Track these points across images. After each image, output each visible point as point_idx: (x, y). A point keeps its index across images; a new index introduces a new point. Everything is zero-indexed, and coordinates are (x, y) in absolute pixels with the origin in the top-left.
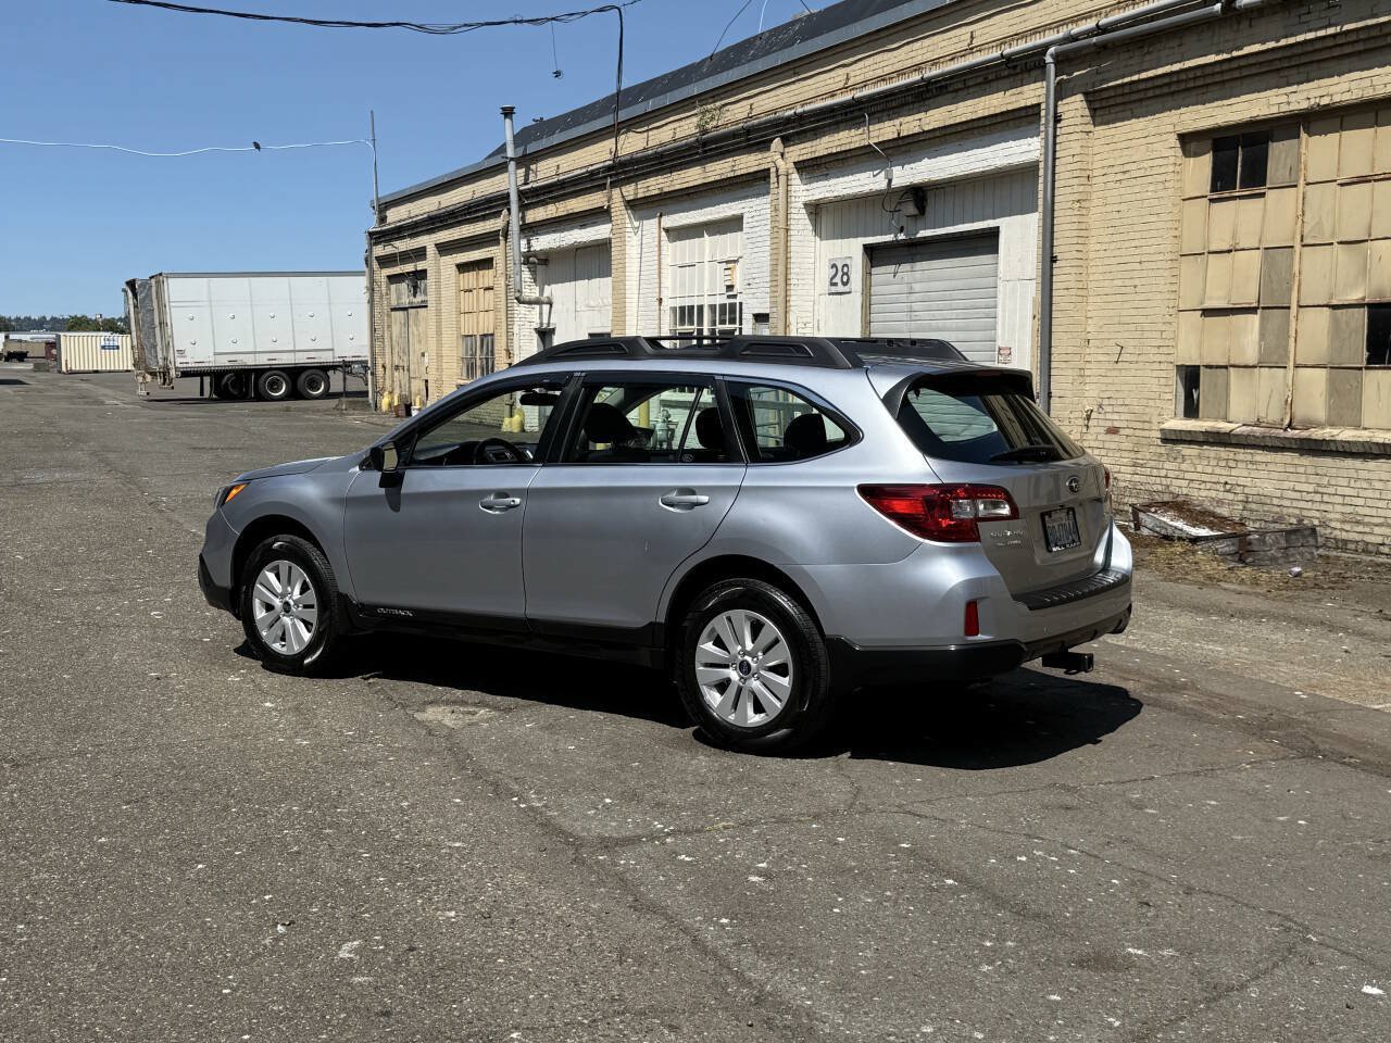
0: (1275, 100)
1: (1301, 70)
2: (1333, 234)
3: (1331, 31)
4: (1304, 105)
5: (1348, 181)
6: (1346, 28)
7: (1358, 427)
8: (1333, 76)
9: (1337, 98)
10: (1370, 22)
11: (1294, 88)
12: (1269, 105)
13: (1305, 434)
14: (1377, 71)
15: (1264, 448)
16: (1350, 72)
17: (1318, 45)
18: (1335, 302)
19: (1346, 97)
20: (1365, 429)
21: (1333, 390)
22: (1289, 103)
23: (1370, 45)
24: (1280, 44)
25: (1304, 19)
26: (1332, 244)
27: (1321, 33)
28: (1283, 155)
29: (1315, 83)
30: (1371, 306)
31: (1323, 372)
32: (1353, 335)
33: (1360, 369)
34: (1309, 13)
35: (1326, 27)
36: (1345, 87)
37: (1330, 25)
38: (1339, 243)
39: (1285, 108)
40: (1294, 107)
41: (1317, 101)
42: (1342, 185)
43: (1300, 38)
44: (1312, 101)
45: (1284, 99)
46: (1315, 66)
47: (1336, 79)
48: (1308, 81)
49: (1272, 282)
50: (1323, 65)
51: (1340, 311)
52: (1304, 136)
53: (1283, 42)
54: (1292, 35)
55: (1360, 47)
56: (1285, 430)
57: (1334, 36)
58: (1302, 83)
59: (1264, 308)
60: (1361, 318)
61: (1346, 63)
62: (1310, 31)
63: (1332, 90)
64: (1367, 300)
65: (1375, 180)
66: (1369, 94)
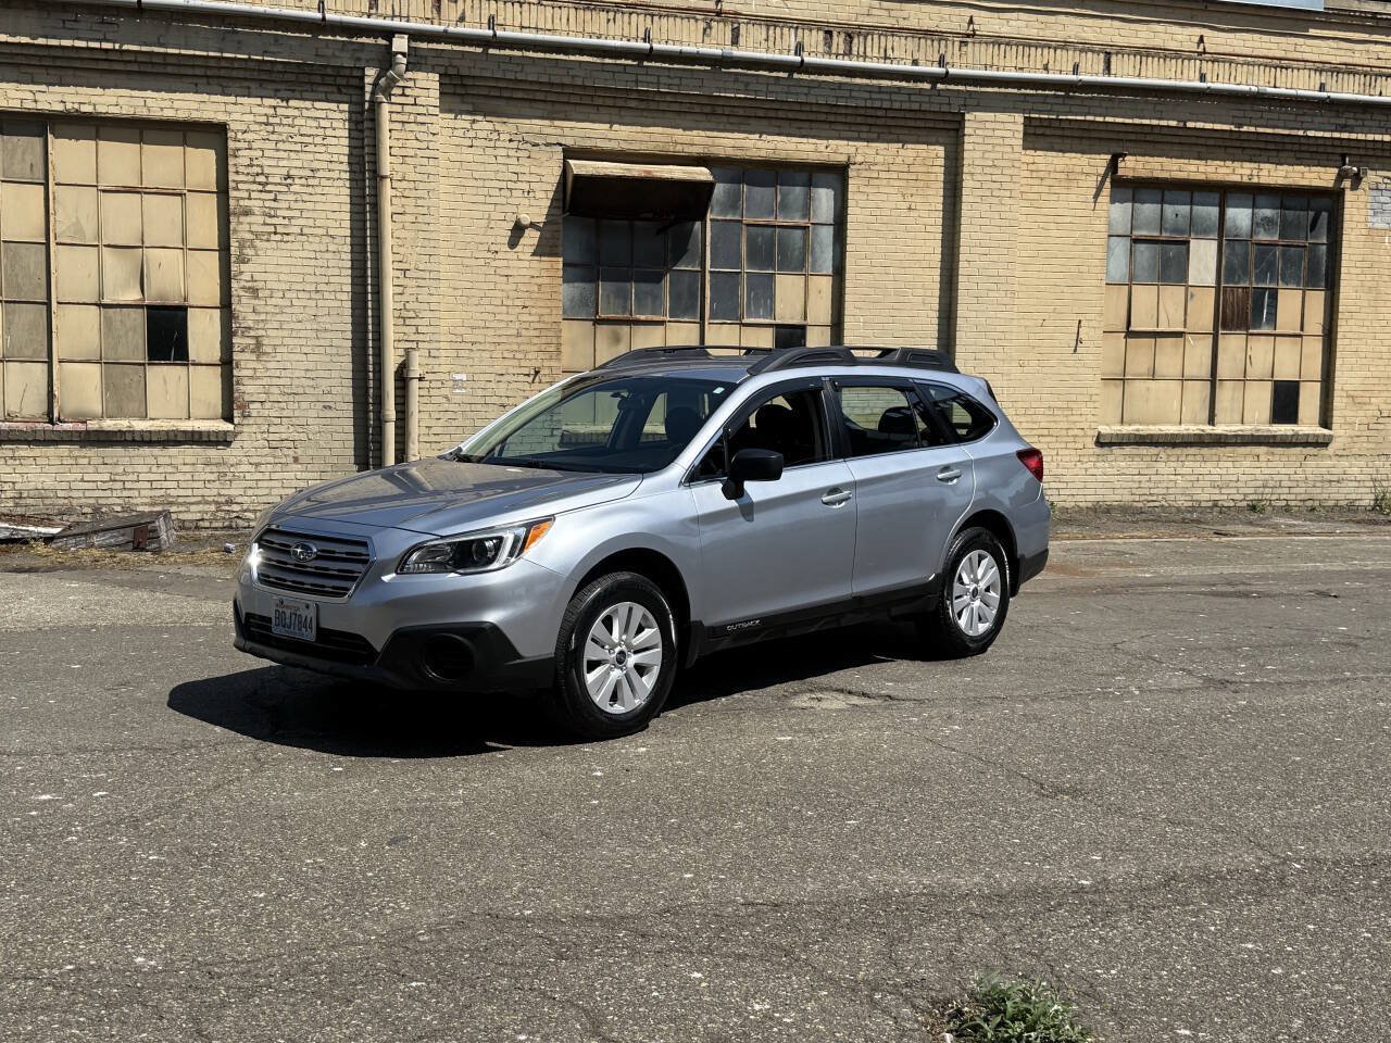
0: (12, 94)
1: (51, 72)
2: (99, 236)
3: (108, 46)
4: (59, 107)
5: (114, 189)
6: (125, 47)
7: (145, 417)
8: (95, 87)
9: (101, 109)
10: (156, 49)
11: (43, 88)
12: (7, 98)
13: (81, 427)
14: (149, 93)
15: (28, 443)
16: (116, 87)
17: (86, 55)
18: (106, 301)
19: (114, 110)
20: (153, 419)
21: (109, 386)
22: (36, 101)
23: (149, 69)
24: (36, 42)
25: (68, 25)
26: (97, 246)
27: (96, 45)
28: (20, 151)
29: (72, 89)
30: (149, 307)
31: (96, 367)
32: (130, 334)
33: (143, 364)
34: (75, 21)
35: (100, 41)
36: (113, 100)
37: (108, 41)
38: (108, 246)
39: (29, 105)
40: (43, 106)
41: (76, 106)
42: (104, 191)
43: (66, 43)
44: (69, 106)
45: (30, 96)
46: (71, 72)
47: (99, 91)
48: (61, 85)
49: (17, 276)
50: (78, 73)
51: (111, 311)
52: (50, 136)
53: (41, 41)
54: (54, 37)
55: (135, 68)
56: (53, 424)
57: (107, 50)
58: (54, 85)
59: (6, 302)
60: (139, 319)
61: (111, 78)
62: (78, 39)
63: (94, 100)
64: (146, 302)
65: (145, 193)
66: (143, 113)
